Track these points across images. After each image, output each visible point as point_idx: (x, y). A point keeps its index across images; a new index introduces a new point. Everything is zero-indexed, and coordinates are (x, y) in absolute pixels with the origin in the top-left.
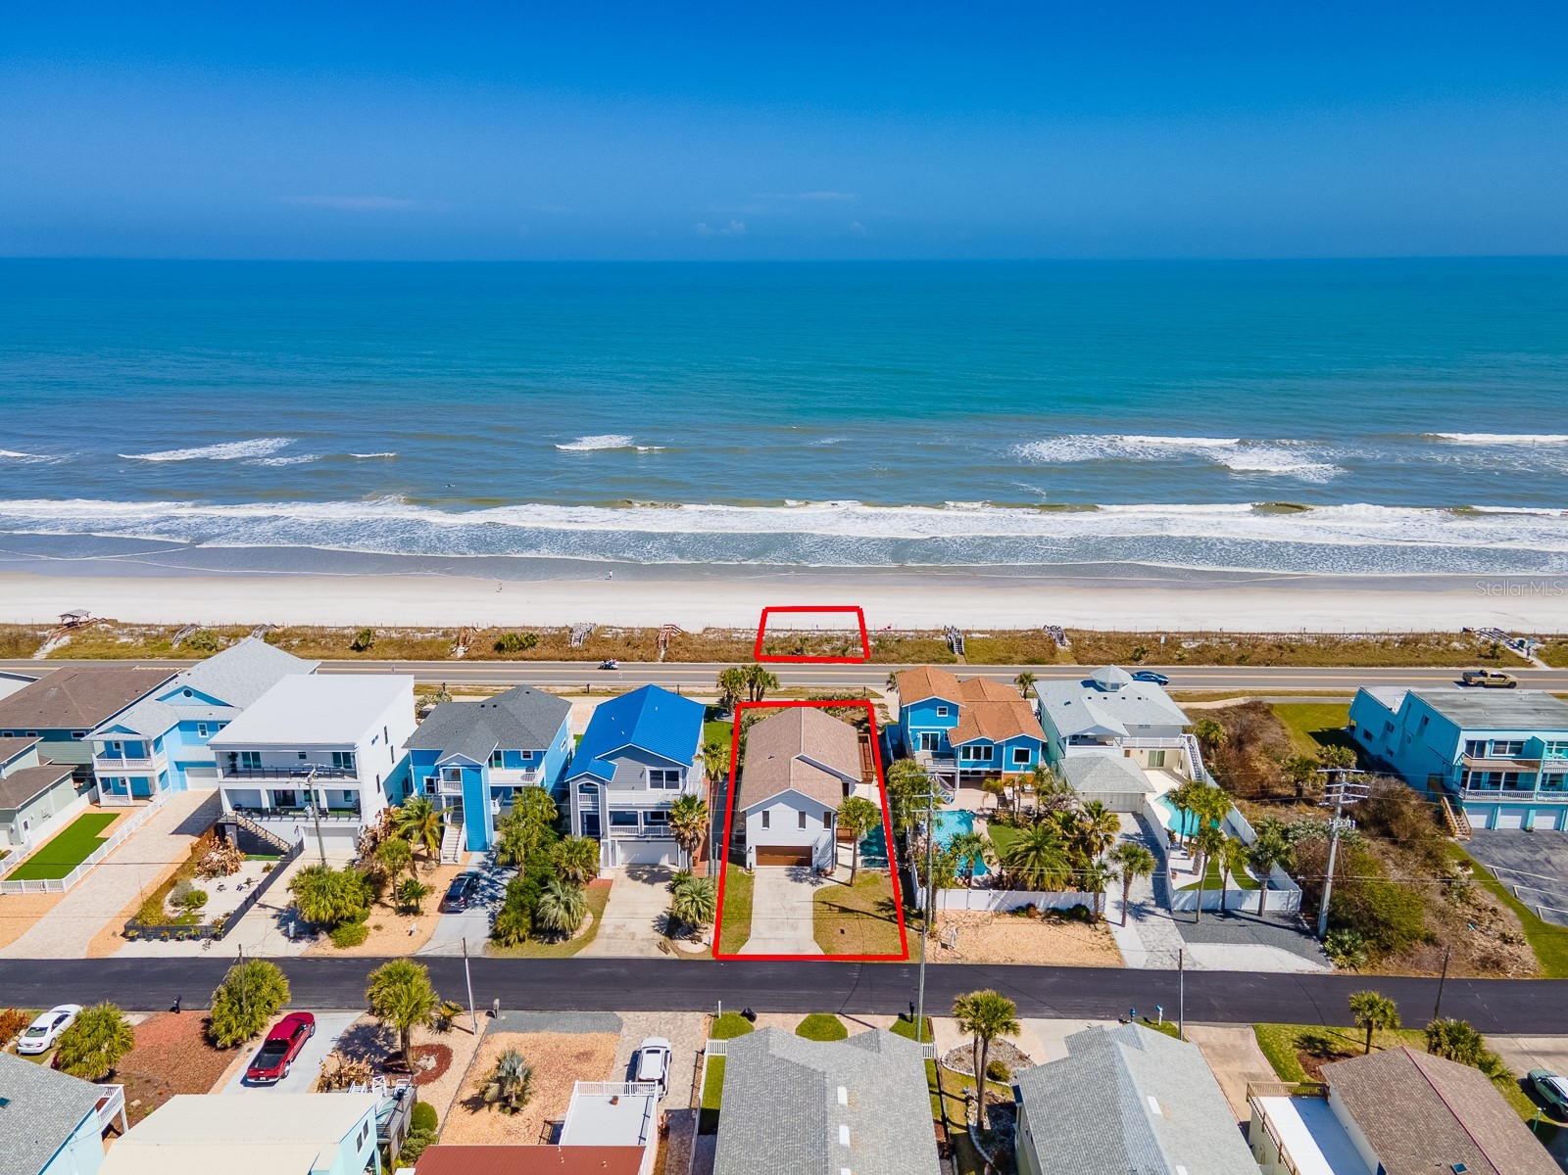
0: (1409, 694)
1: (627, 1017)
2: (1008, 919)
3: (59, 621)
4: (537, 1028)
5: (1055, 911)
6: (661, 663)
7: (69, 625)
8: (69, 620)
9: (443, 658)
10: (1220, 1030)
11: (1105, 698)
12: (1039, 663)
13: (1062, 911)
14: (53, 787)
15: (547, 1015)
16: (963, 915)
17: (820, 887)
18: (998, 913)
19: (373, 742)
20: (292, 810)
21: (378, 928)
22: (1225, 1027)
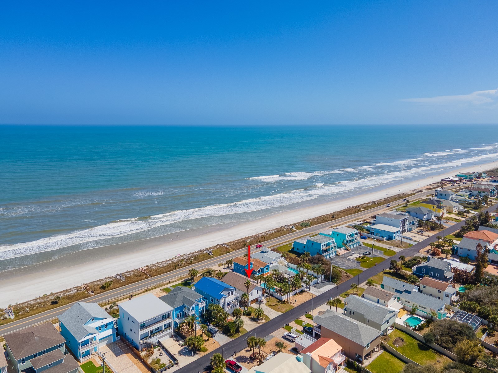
0: (307, 240)
1: (272, 334)
17: (264, 304)
20: (158, 332)
21: (205, 346)
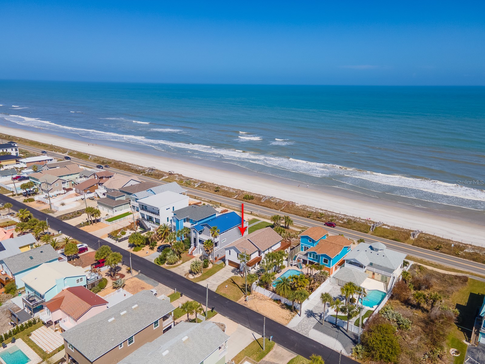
1: (160, 284)
2: (272, 302)
3: (168, 172)
4: (143, 279)
5: (286, 304)
6: (279, 211)
7: (170, 174)
8: (170, 173)
9: (230, 197)
10: (286, 351)
11: (371, 252)
12: (397, 241)
13: (288, 305)
14: (124, 204)
15: (148, 278)
16: (261, 296)
17: (236, 275)
18: (271, 299)
19: (167, 209)
20: (151, 221)
21: (143, 250)
22: (289, 351)
